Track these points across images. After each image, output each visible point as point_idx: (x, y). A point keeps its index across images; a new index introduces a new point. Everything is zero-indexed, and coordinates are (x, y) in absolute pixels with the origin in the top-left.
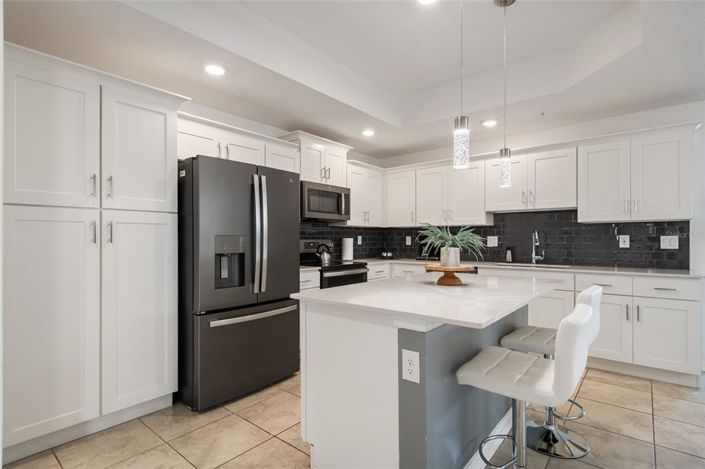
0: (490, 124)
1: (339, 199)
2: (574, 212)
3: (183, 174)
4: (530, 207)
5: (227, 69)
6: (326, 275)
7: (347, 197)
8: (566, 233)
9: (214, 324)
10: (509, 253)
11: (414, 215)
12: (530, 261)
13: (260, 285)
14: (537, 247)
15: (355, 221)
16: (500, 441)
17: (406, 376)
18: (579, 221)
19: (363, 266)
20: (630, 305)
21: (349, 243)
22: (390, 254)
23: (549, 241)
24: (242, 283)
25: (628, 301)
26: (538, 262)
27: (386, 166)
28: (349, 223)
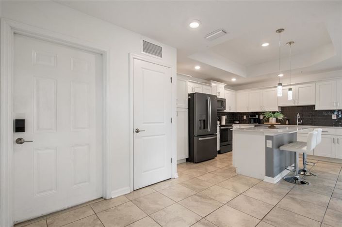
0: (281, 75)
1: (222, 102)
2: (314, 106)
3: (190, 97)
4: (296, 105)
5: (201, 67)
6: (221, 128)
7: (225, 102)
8: (311, 114)
9: (200, 139)
10: (287, 121)
11: (249, 108)
12: (296, 125)
13: (209, 129)
14: (299, 119)
15: (227, 110)
16: (289, 171)
17: (267, 146)
18: (316, 109)
19: (231, 126)
20: (335, 138)
21: (224, 118)
22: (238, 122)
23: (303, 117)
24: (204, 128)
25: (334, 137)
26: (299, 124)
27: (236, 90)
28: (225, 111)
